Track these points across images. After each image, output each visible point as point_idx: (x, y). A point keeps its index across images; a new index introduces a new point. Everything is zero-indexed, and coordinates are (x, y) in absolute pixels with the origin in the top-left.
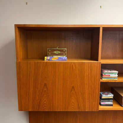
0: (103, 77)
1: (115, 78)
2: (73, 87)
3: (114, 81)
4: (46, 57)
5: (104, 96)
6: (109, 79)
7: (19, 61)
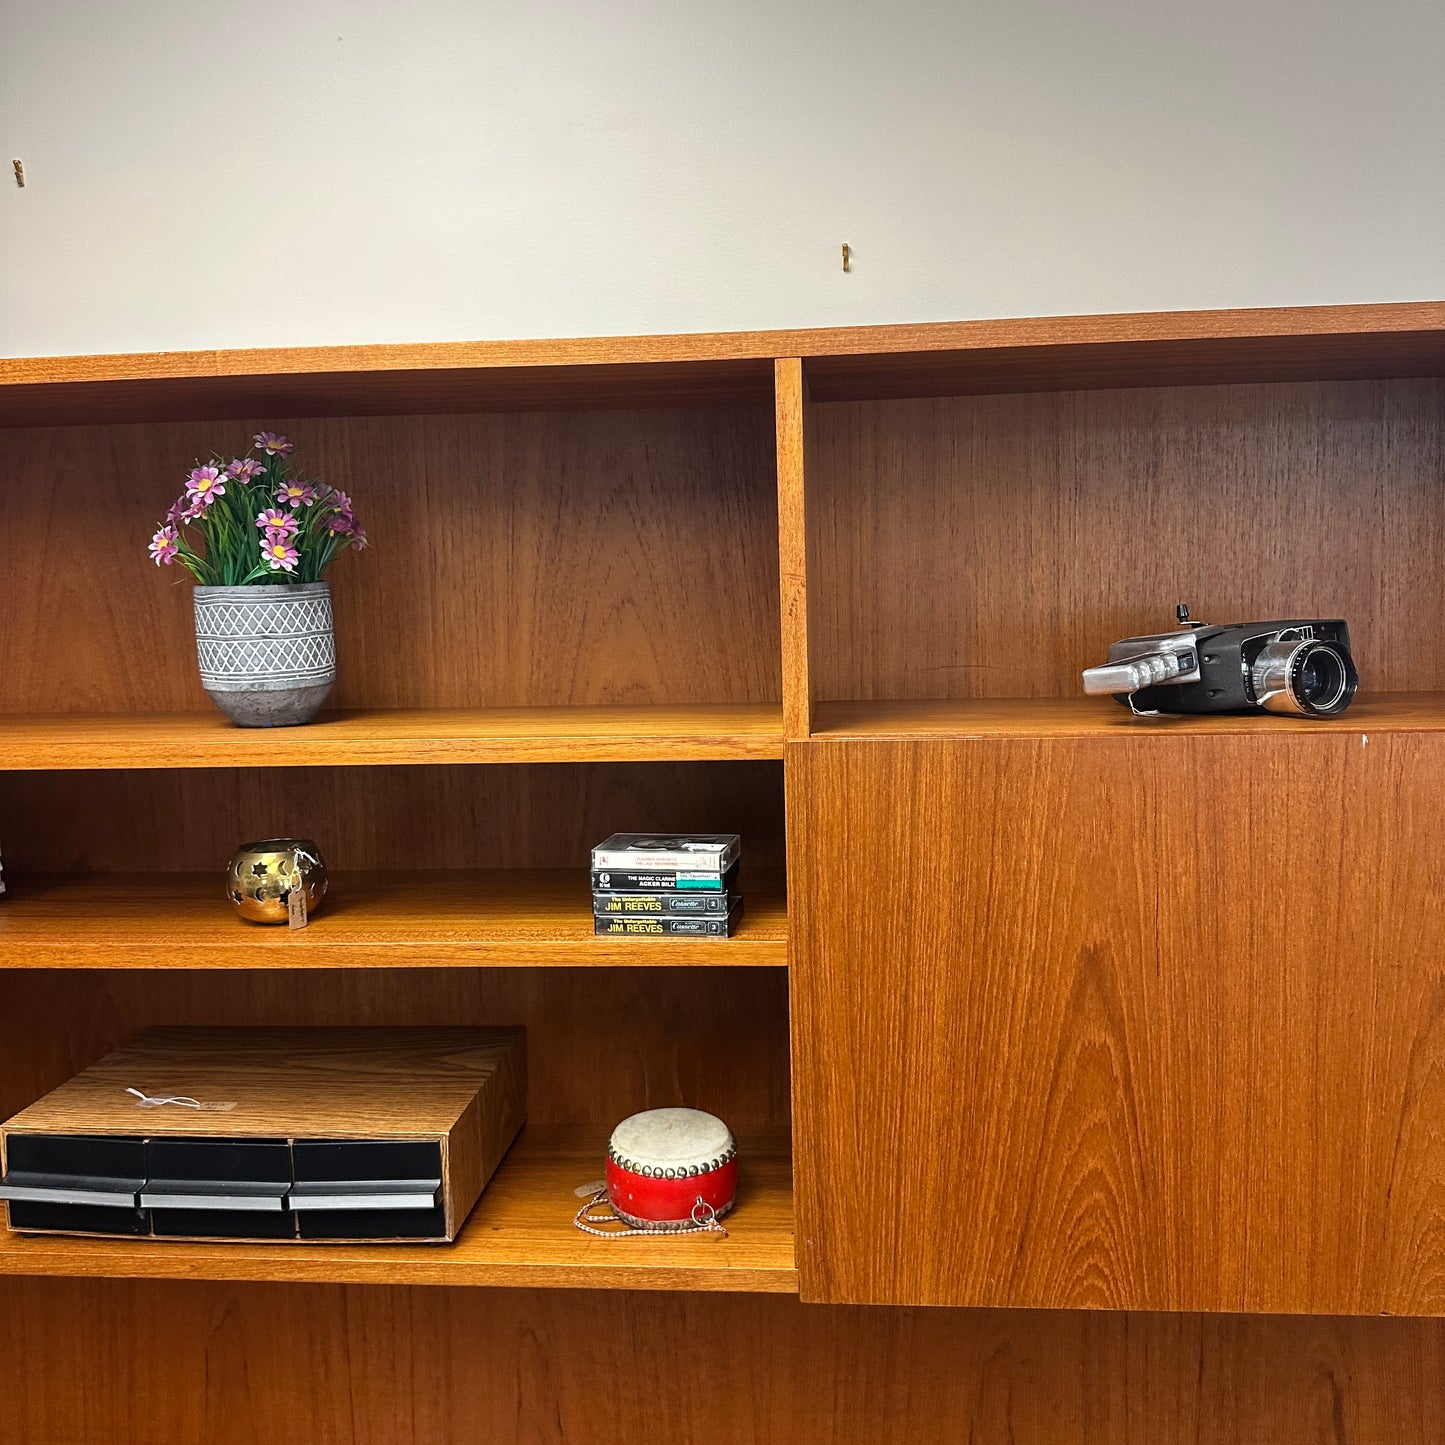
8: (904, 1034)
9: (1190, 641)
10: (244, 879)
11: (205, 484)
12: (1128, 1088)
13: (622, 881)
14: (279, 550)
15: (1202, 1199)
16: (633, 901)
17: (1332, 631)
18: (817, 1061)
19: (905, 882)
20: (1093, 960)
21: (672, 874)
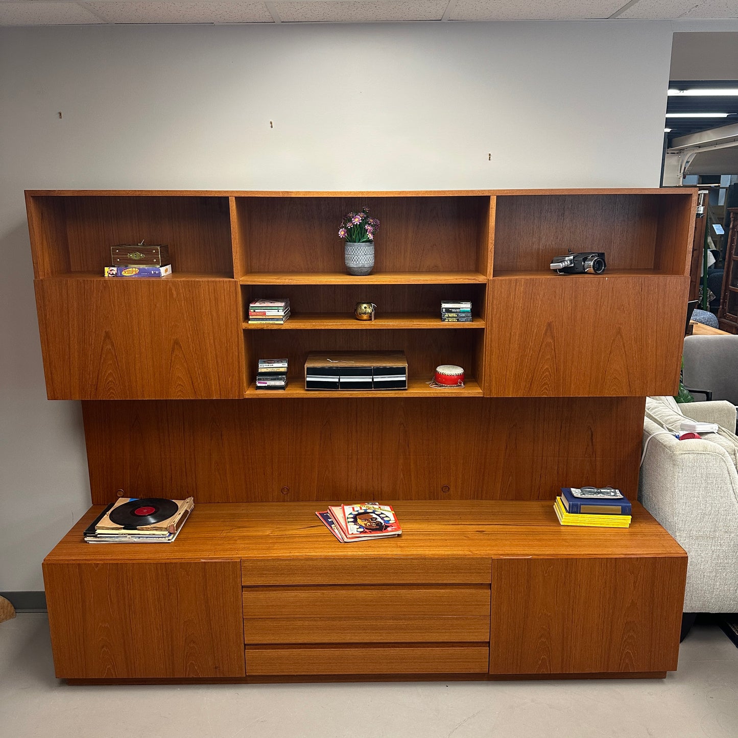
0: (251, 317)
1: (278, 320)
2: (176, 342)
3: (275, 327)
4: (106, 269)
5: (263, 367)
6: (264, 322)
7: (41, 278)
8: (510, 341)
9: (572, 257)
10: (359, 311)
11: (357, 220)
12: (555, 350)
13: (448, 310)
14: (370, 234)
15: (568, 373)
16: (451, 315)
17: (601, 255)
18: (491, 347)
19: (512, 309)
20: (549, 325)
21: (460, 308)
